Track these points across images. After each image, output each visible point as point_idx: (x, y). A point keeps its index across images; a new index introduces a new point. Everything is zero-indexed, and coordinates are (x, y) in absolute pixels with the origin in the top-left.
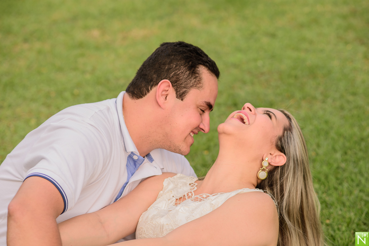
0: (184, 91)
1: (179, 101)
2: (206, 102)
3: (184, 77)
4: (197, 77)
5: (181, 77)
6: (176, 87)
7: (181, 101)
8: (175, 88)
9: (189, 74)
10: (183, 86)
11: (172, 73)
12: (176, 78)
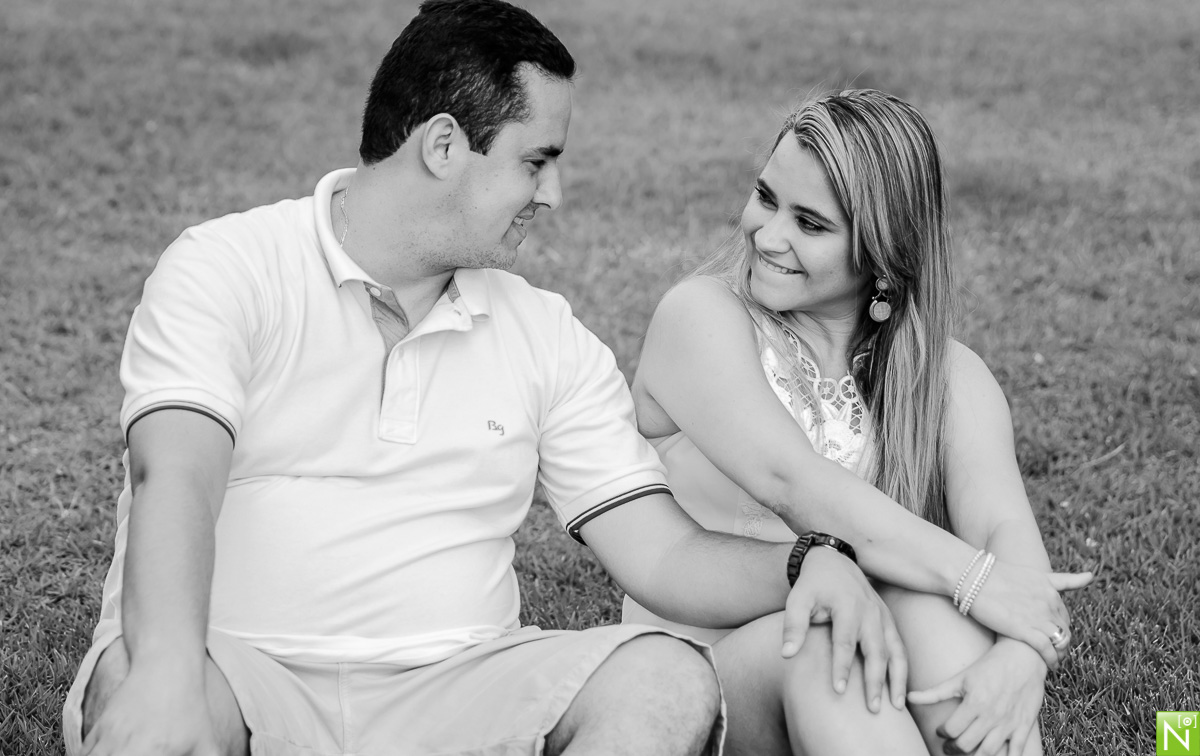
0: (487, 131)
3: (485, 98)
5: (476, 99)
7: (481, 155)
8: (465, 130)
9: (496, 90)
10: (483, 120)
11: (455, 91)
12: (465, 103)
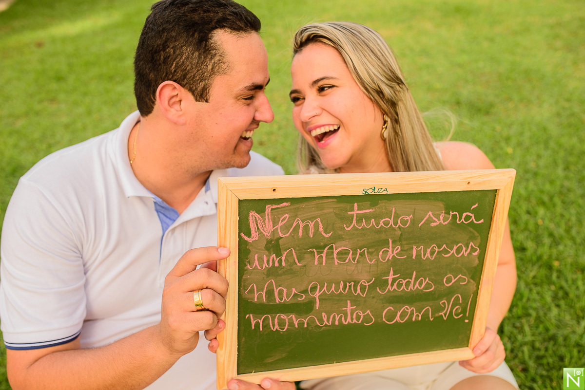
0: (203, 86)
1: (202, 105)
2: (245, 88)
3: (193, 63)
4: (215, 54)
5: (188, 66)
6: (188, 85)
7: (205, 103)
8: (187, 88)
9: (200, 54)
10: (197, 78)
11: (173, 64)
12: (181, 70)
